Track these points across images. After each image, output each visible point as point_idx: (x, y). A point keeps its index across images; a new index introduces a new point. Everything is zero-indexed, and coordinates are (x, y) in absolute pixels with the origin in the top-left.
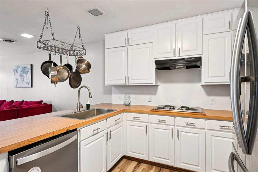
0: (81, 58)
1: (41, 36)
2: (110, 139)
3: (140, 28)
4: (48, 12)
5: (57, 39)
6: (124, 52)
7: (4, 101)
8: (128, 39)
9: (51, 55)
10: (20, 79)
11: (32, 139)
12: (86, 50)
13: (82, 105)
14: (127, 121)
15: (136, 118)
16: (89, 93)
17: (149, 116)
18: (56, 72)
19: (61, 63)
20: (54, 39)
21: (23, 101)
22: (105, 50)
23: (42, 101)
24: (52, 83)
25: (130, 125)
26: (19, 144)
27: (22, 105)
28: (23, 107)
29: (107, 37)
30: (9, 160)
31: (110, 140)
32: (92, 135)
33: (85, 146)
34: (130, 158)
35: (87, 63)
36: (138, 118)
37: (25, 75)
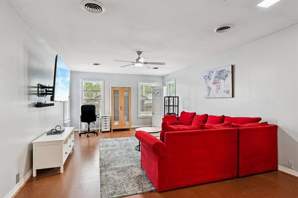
7: (194, 114)
10: (214, 87)
21: (224, 116)
23: (260, 119)
37: (221, 81)
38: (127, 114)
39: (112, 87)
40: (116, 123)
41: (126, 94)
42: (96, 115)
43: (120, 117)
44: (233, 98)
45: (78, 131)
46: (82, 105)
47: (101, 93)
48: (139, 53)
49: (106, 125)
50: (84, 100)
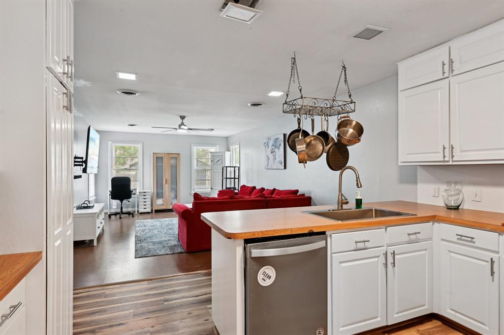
0: (347, 118)
1: (287, 95)
2: (394, 266)
3: (482, 29)
4: (294, 58)
5: (305, 97)
6: (439, 92)
7: (254, 188)
8: (451, 62)
9: (300, 121)
10: (271, 156)
11: (266, 231)
12: (355, 103)
13: (347, 199)
14: (443, 242)
15: (463, 238)
16: (358, 178)
17: (500, 236)
18: (305, 146)
19: (313, 131)
20: (302, 97)
21: (275, 189)
22: (399, 93)
23: (297, 191)
24: (300, 162)
25: (450, 251)
26: (254, 233)
27: (273, 196)
28: (273, 197)
29: (402, 67)
30: (245, 249)
31: (393, 269)
32: (353, 249)
33: (340, 263)
34: (451, 323)
35: (355, 125)
36: (470, 239)
37: (277, 150)
38: (174, 189)
39: (153, 153)
40: (159, 202)
41: (173, 162)
42: (131, 190)
43: (165, 193)
44: (285, 170)
45: (107, 213)
46: (114, 177)
47: (139, 160)
48: (183, 118)
49: (145, 204)
50: (114, 169)
